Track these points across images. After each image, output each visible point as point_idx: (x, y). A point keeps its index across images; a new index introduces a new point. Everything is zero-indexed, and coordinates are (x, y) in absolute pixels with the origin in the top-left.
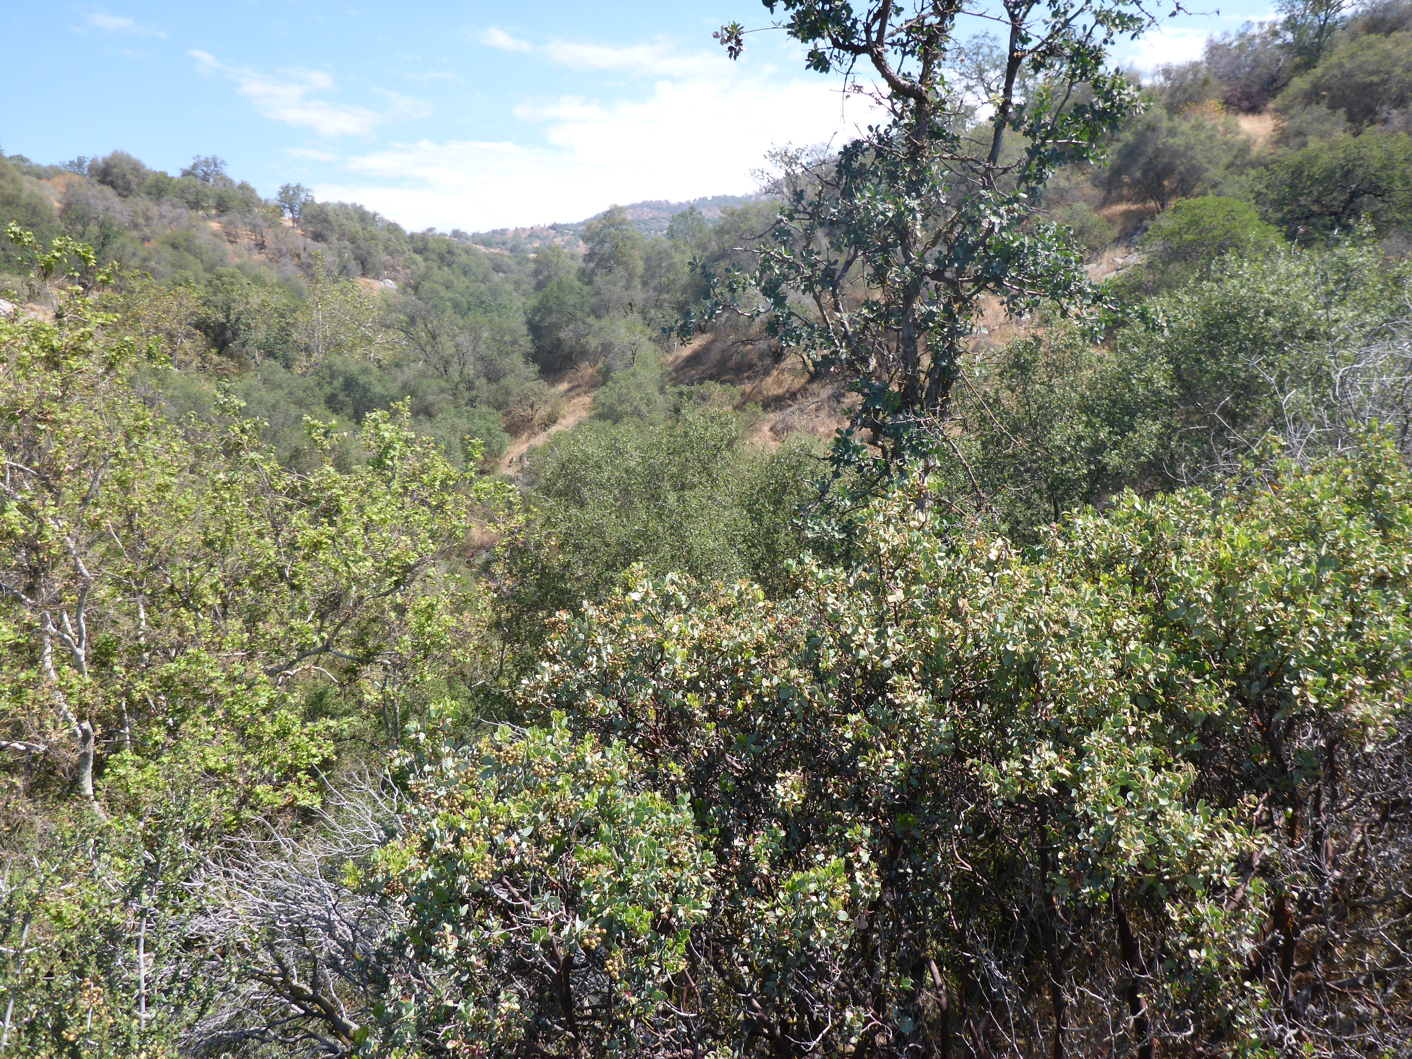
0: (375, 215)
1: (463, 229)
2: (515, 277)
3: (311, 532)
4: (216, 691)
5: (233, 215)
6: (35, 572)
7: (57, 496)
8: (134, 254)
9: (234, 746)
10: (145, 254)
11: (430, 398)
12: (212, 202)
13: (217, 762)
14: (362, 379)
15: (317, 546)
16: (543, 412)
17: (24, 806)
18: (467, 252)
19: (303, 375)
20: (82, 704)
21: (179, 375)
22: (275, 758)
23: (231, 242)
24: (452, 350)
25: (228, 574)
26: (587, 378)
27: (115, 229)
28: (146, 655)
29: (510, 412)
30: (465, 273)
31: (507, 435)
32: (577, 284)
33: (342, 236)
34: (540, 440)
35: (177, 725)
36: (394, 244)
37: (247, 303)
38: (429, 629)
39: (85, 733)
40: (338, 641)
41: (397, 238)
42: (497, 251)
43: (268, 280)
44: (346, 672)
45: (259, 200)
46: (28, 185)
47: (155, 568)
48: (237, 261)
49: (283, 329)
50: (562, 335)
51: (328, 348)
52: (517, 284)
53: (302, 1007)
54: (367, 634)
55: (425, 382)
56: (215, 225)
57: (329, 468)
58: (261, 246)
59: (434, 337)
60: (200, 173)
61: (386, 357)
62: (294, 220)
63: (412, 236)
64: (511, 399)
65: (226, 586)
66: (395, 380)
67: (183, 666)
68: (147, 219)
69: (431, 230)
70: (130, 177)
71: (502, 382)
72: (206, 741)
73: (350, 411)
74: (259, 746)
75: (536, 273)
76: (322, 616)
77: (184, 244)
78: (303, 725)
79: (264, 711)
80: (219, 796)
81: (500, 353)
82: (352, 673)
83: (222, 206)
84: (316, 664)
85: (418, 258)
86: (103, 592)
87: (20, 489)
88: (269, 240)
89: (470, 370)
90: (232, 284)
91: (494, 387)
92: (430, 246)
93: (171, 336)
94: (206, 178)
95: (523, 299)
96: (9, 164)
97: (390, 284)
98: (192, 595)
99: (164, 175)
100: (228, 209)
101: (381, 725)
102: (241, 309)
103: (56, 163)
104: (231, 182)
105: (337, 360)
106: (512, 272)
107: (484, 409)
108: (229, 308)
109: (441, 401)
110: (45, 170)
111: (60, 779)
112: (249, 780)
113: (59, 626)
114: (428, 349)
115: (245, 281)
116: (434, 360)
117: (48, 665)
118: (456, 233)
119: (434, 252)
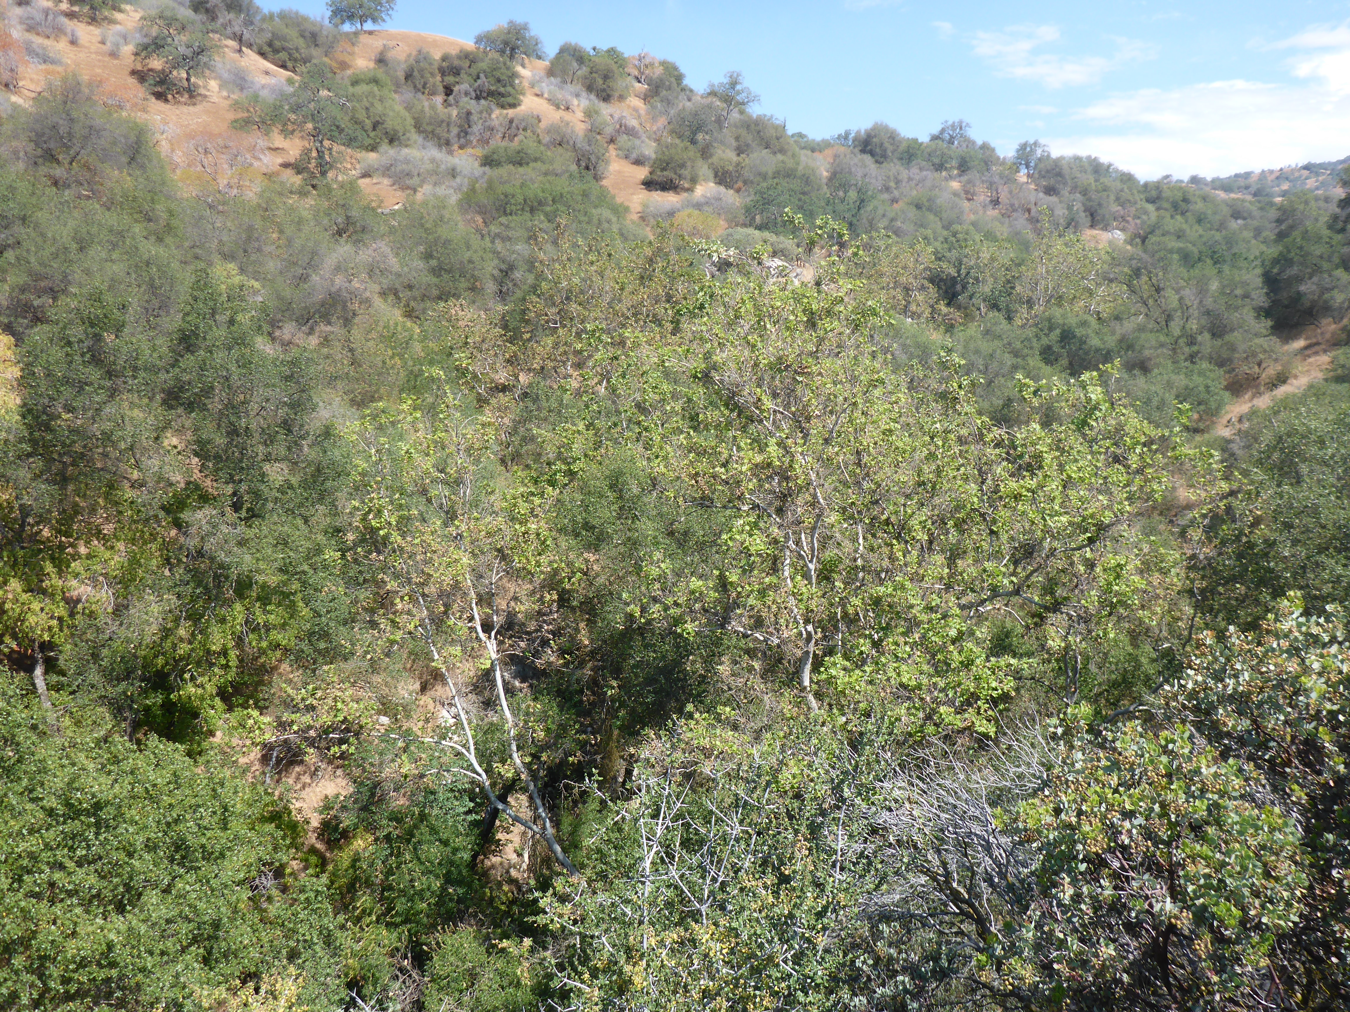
0: (1110, 165)
1: (1202, 175)
2: (1255, 223)
3: (1013, 485)
4: (915, 617)
5: (973, 175)
6: (784, 497)
7: (806, 436)
8: (884, 215)
9: (925, 667)
10: (891, 215)
11: (1147, 353)
12: (954, 163)
13: (910, 679)
14: (1079, 332)
15: (1017, 497)
16: (1272, 370)
17: (758, 685)
18: (1204, 199)
19: (1023, 326)
20: (809, 610)
21: (912, 325)
22: (959, 684)
23: (969, 200)
24: (1175, 303)
25: (936, 512)
26: (1328, 336)
27: (870, 193)
28: (861, 575)
29: (1233, 370)
30: (1199, 221)
31: (1227, 394)
32: (1326, 232)
33: (1074, 189)
34: (1264, 402)
35: (880, 640)
36: (1126, 195)
37: (978, 258)
38: (1117, 588)
39: (809, 634)
40: (1028, 586)
41: (1130, 189)
42: (1239, 196)
43: (998, 234)
44: (1033, 616)
45: (998, 158)
46: (805, 157)
47: (877, 502)
48: (972, 217)
49: (1009, 281)
50: (1302, 288)
51: (1048, 301)
52: (1258, 232)
53: (958, 907)
54: (1056, 584)
55: (1143, 336)
56: (955, 185)
57: (1036, 426)
58: (996, 202)
59: (1158, 290)
60: (946, 136)
61: (1106, 309)
62: (1029, 176)
63: (1146, 185)
64: (1237, 355)
65: (933, 523)
66: (1113, 333)
67: (890, 590)
68: (898, 182)
69: (1167, 177)
70: (887, 145)
71: (1227, 338)
72: (902, 659)
73: (1064, 362)
74: (947, 671)
75: (1279, 221)
76: (1016, 563)
77: (926, 204)
78: (987, 659)
79: (953, 642)
80: (908, 709)
81: (1229, 307)
82: (1039, 618)
83: (964, 166)
84: (1006, 605)
85: (1150, 207)
86: (833, 518)
87: (778, 428)
88: (1004, 196)
89: (1193, 325)
90: (966, 240)
91: (1219, 342)
92: (1164, 195)
93: (907, 289)
94: (951, 142)
95: (1263, 247)
96: (791, 141)
97: (1119, 235)
98: (903, 528)
99: (915, 141)
100: (969, 169)
101: (1061, 671)
102: (972, 263)
103: (827, 137)
104: (974, 143)
105: (1057, 312)
106: (1252, 218)
107: (1205, 365)
108: (960, 264)
109: (1158, 356)
110: (818, 144)
111: (786, 669)
112: (934, 700)
113: (798, 543)
114: (1151, 302)
115: (978, 238)
116: (1156, 313)
117: (786, 574)
118: (1194, 180)
119: (1167, 200)
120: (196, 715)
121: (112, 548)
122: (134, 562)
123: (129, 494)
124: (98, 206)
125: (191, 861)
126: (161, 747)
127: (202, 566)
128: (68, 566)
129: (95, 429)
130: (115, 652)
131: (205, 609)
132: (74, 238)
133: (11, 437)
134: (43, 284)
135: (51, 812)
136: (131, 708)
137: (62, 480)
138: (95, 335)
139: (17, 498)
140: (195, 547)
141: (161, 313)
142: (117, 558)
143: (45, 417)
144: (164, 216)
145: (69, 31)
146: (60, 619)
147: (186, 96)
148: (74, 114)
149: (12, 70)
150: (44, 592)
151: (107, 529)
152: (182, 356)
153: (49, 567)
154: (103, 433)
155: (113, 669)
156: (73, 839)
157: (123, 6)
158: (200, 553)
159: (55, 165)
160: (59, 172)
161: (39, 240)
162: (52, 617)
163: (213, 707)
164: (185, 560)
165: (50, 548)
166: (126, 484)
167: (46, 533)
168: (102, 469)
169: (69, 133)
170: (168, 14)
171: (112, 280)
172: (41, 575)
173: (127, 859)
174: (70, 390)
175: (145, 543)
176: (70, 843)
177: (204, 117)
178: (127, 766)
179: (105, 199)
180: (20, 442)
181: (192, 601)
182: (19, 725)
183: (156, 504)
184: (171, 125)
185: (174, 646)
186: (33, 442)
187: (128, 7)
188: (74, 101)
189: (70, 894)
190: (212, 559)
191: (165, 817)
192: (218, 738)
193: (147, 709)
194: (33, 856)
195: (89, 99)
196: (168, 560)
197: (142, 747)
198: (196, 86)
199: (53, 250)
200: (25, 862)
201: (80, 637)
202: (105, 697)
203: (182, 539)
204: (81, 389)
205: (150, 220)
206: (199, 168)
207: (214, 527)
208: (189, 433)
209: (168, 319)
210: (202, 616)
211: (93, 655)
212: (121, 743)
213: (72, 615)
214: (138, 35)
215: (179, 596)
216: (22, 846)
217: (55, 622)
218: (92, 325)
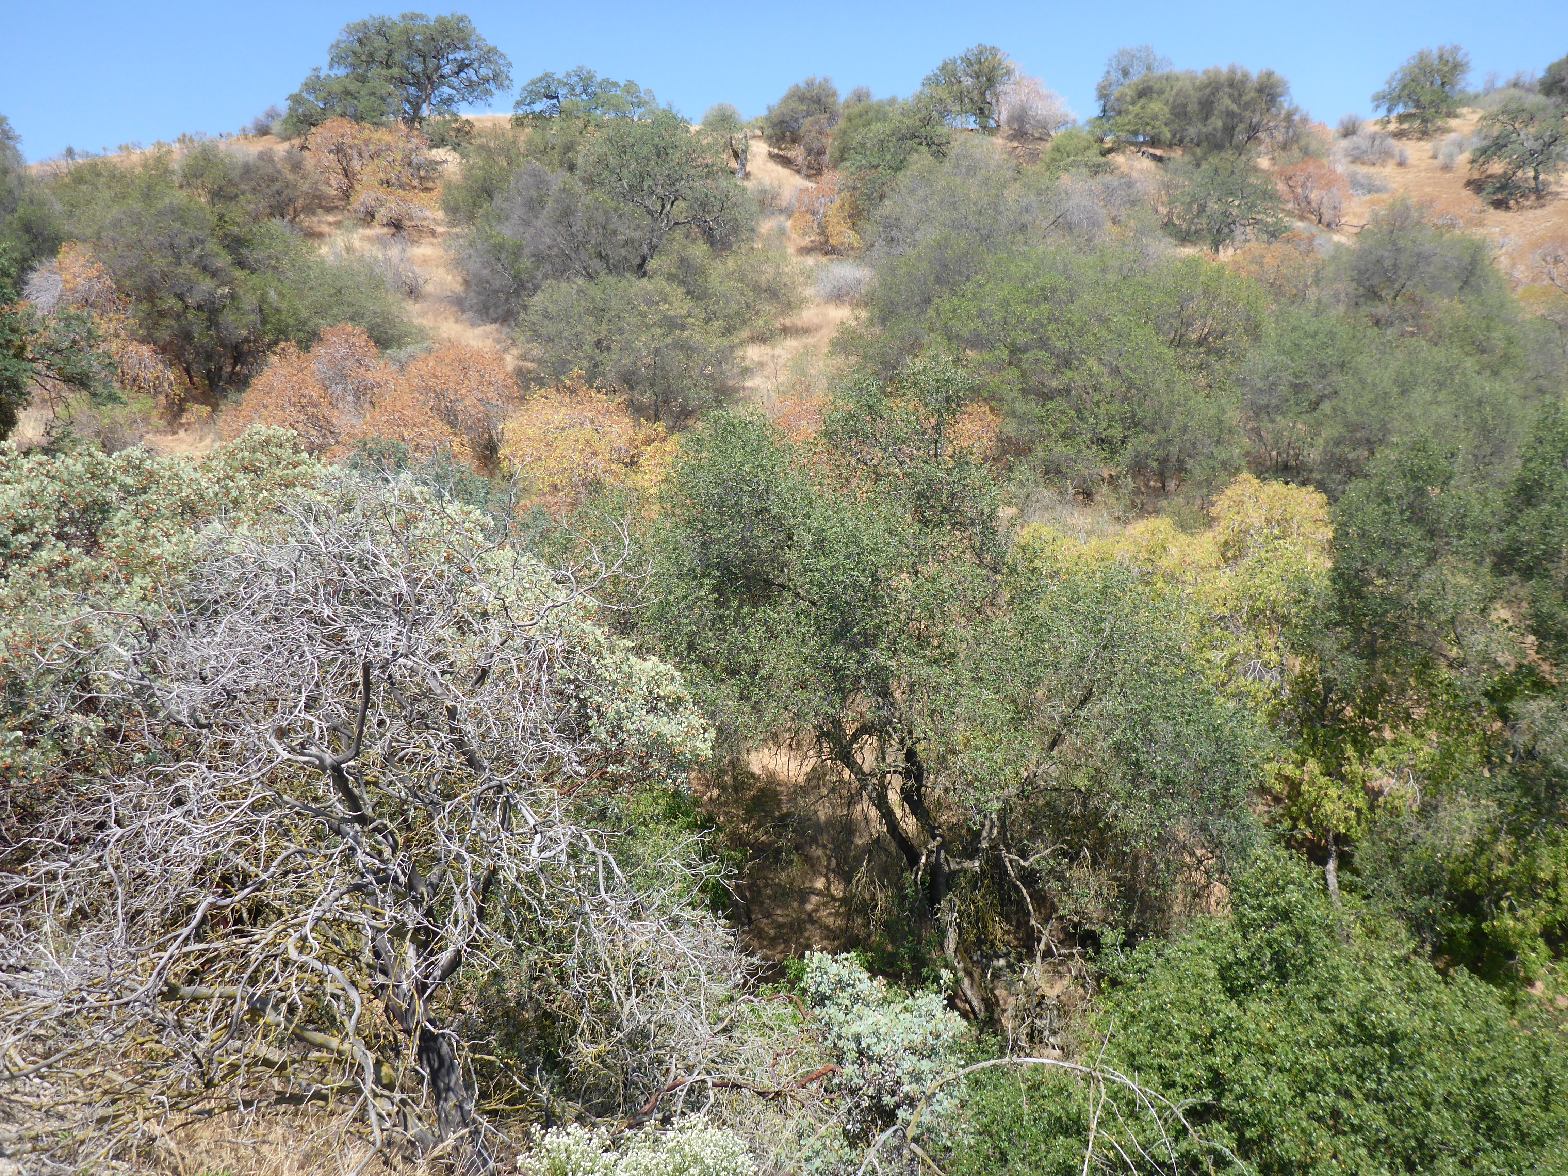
120: (1511, 955)
121: (1422, 736)
122: (1447, 754)
123: (1445, 674)
124: (1424, 343)
125: (1500, 1137)
126: (1472, 984)
127: (1533, 770)
128: (1371, 752)
129: (1412, 599)
130: (1418, 860)
131: (1533, 824)
132: (1395, 381)
133: (1320, 605)
134: (1358, 435)
135: (1341, 1029)
136: (1432, 929)
137: (1371, 653)
138: (1418, 489)
139: (1322, 671)
140: (1525, 745)
141: (1494, 460)
142: (1426, 749)
143: (1356, 583)
144: (1502, 344)
145: (1397, 152)
146: (1358, 811)
147: (1533, 197)
148: (1401, 243)
149: (1335, 208)
150: (1342, 777)
151: (1418, 713)
152: (1520, 511)
153: (1350, 751)
154: (1420, 602)
155: (1414, 878)
156: (1363, 1067)
157: (1459, 110)
158: (1531, 754)
159: (1378, 303)
160: (1381, 310)
161: (1358, 387)
162: (1350, 807)
163: (1534, 950)
164: (1509, 759)
165: (1352, 729)
166: (1443, 662)
167: (1349, 712)
168: (1416, 644)
169: (1395, 265)
170: (1513, 106)
171: (1436, 425)
172: (1341, 758)
173: (1422, 1109)
174: (1385, 553)
175: (1462, 734)
176: (1360, 1070)
177: (1555, 219)
178: (1429, 997)
179: (1431, 333)
180: (1329, 610)
181: (1516, 812)
182: (1314, 923)
183: (1479, 687)
184: (1512, 236)
185: (1490, 865)
186: (1342, 609)
187: (1465, 110)
188: (1402, 228)
189: (1356, 1130)
190: (1546, 763)
191: (1471, 1071)
192: (1539, 989)
193: (1451, 934)
194: (1319, 1074)
195: (1418, 223)
196: (1488, 758)
197: (1449, 980)
198: (1546, 184)
199: (1372, 396)
200: (1310, 1077)
201: (1379, 834)
202: (1403, 909)
203: (1507, 734)
204: (1399, 550)
205: (1483, 352)
206: (1547, 282)
207: (1551, 723)
208: (1525, 604)
209: (1501, 466)
210: (1529, 832)
211: (1391, 858)
212: (1424, 968)
213: (1372, 808)
214: (1475, 140)
215: (1501, 804)
216: (1308, 1059)
217: (1352, 814)
218: (1415, 478)
